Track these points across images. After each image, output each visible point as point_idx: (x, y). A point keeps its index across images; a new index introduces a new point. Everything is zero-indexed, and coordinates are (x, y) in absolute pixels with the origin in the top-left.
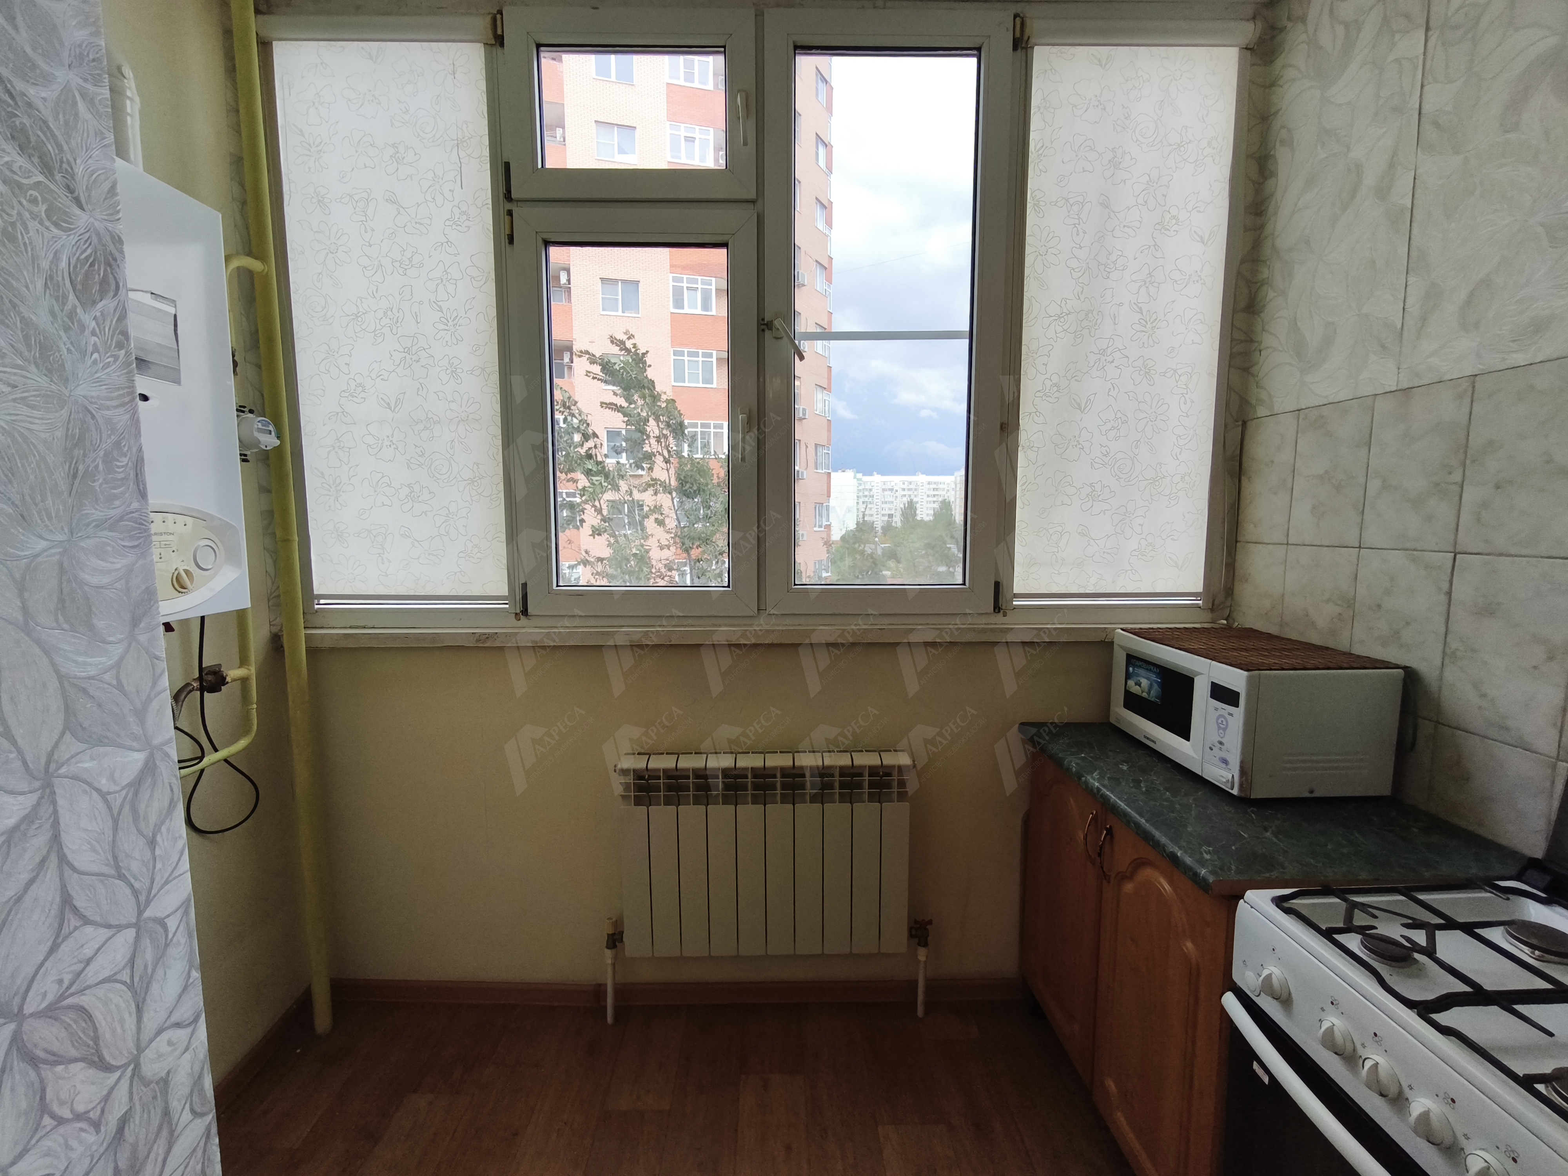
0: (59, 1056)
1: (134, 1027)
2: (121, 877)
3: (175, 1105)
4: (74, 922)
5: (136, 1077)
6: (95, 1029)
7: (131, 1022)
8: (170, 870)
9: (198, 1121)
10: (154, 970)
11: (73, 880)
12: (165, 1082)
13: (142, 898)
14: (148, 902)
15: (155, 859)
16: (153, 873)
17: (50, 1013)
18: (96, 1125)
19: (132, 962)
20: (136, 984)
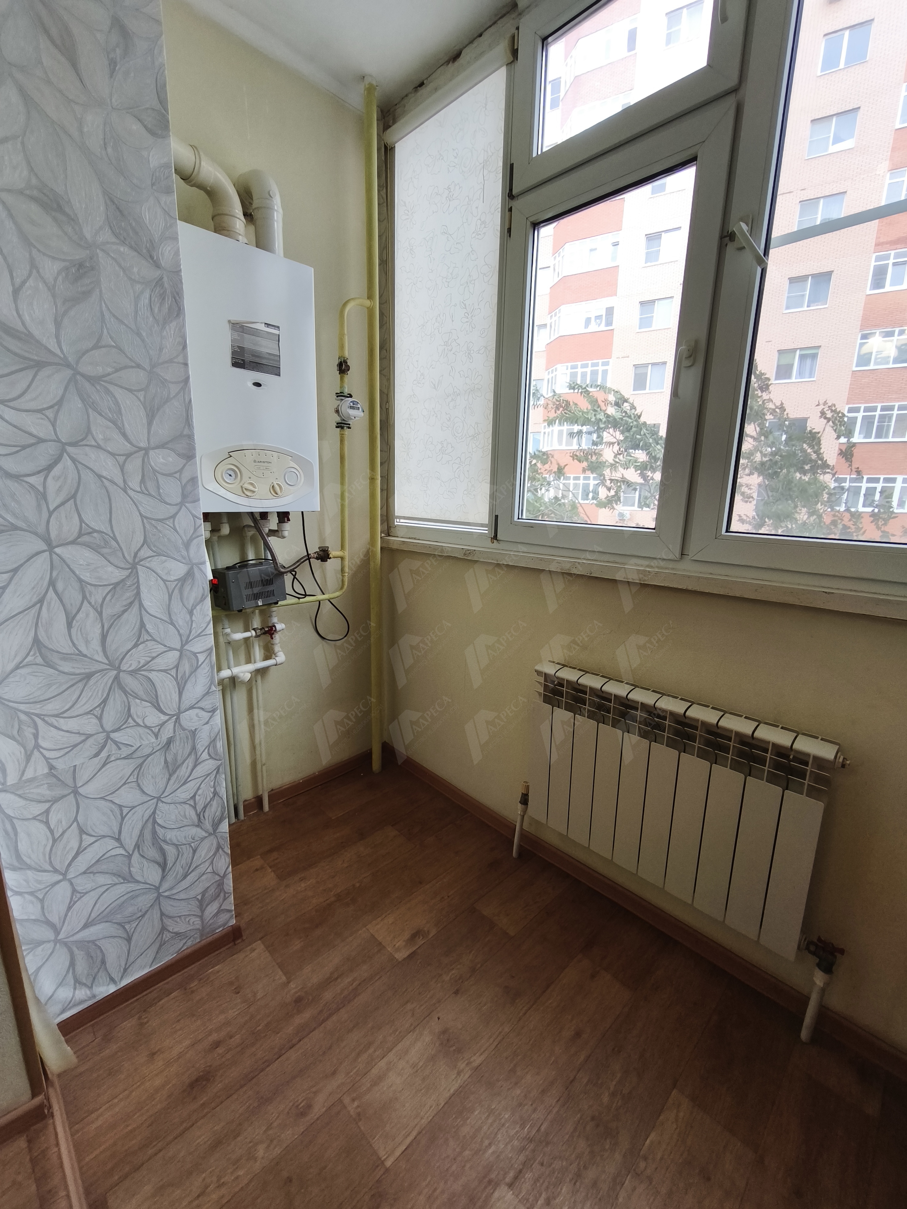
0: (138, 696)
1: (177, 699)
2: (172, 624)
3: (200, 747)
4: (146, 637)
5: (177, 724)
6: (156, 691)
7: (176, 696)
8: (200, 631)
9: (211, 761)
10: (189, 677)
11: (146, 618)
12: (194, 733)
13: (184, 639)
14: (187, 642)
15: (192, 621)
16: (191, 628)
17: (133, 673)
18: (156, 736)
19: (177, 667)
20: (179, 679)
